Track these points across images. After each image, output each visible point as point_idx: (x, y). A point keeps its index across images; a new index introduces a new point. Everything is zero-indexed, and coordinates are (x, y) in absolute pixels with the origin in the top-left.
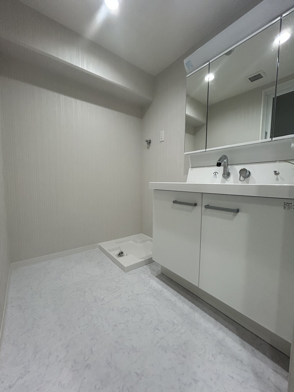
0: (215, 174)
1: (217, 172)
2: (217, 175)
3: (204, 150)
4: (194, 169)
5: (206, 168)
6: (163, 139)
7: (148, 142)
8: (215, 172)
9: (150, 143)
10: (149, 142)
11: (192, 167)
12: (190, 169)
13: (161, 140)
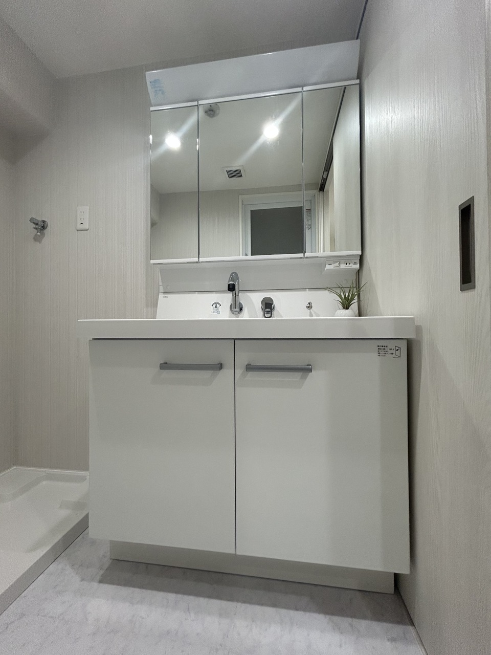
0: (216, 307)
1: (219, 304)
2: (220, 308)
3: (196, 259)
4: (169, 296)
5: (196, 295)
6: (86, 226)
7: (37, 224)
8: (216, 303)
9: (44, 228)
10: (41, 227)
11: (165, 293)
12: (161, 296)
13: (80, 227)
